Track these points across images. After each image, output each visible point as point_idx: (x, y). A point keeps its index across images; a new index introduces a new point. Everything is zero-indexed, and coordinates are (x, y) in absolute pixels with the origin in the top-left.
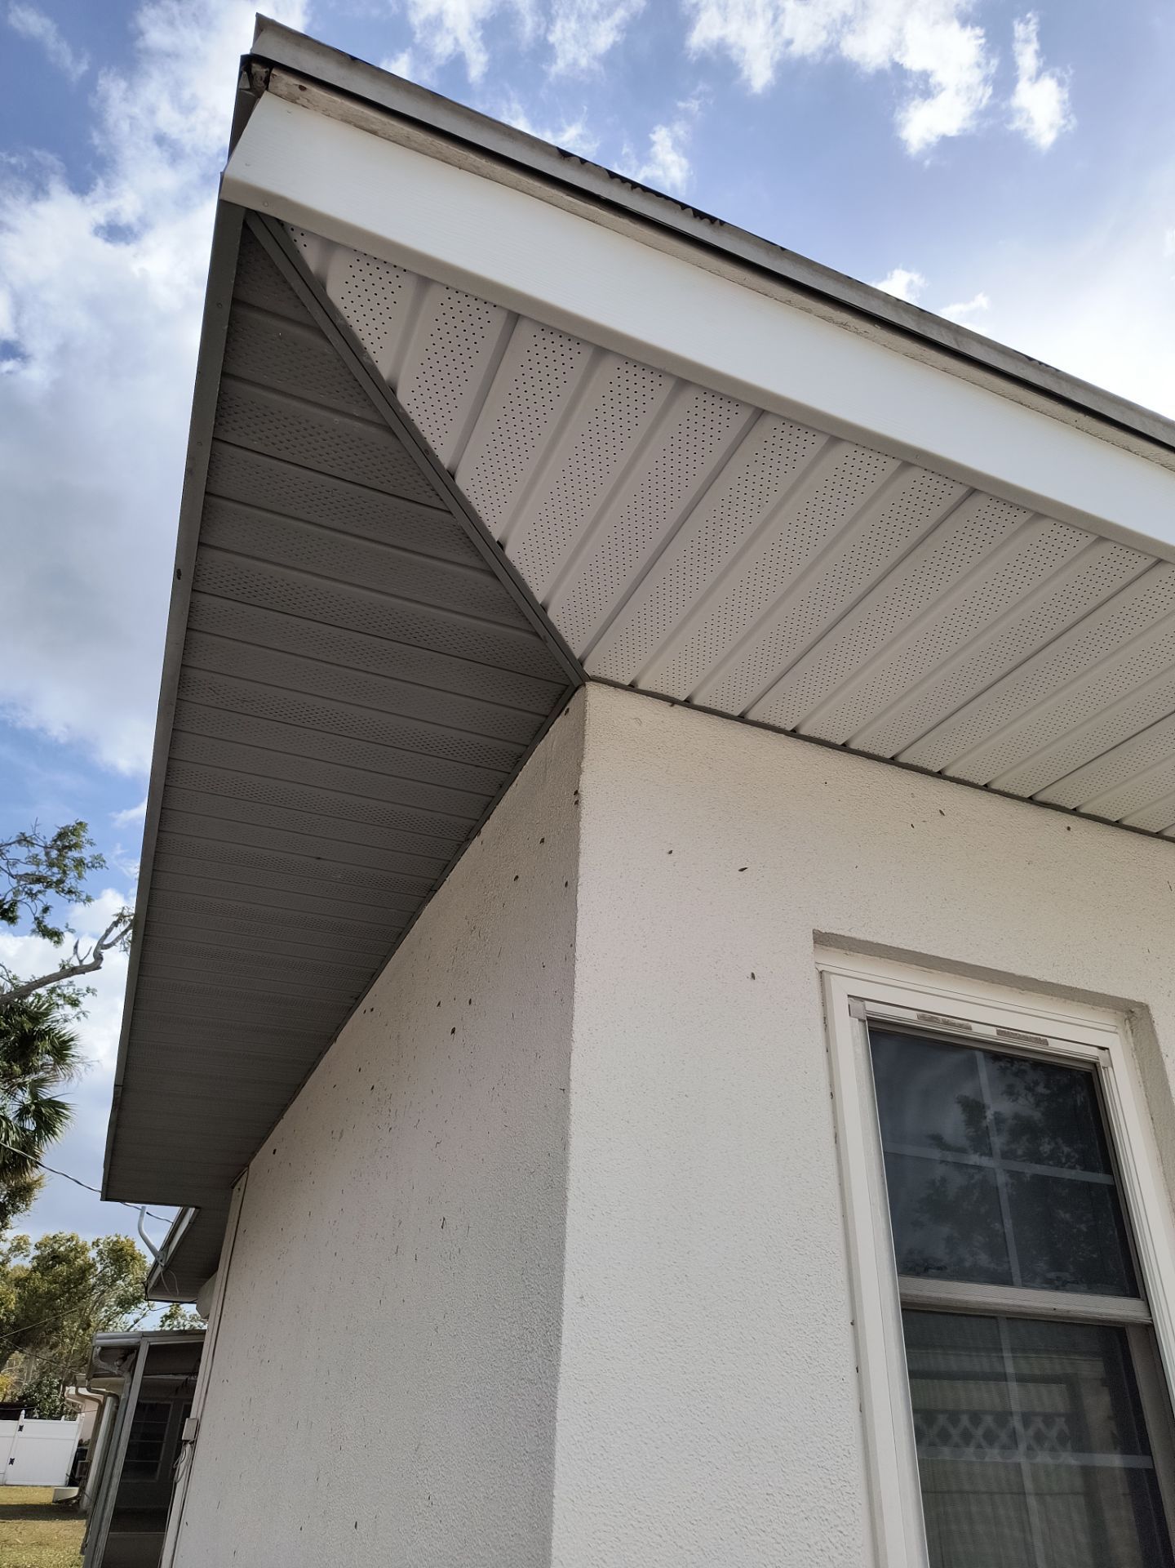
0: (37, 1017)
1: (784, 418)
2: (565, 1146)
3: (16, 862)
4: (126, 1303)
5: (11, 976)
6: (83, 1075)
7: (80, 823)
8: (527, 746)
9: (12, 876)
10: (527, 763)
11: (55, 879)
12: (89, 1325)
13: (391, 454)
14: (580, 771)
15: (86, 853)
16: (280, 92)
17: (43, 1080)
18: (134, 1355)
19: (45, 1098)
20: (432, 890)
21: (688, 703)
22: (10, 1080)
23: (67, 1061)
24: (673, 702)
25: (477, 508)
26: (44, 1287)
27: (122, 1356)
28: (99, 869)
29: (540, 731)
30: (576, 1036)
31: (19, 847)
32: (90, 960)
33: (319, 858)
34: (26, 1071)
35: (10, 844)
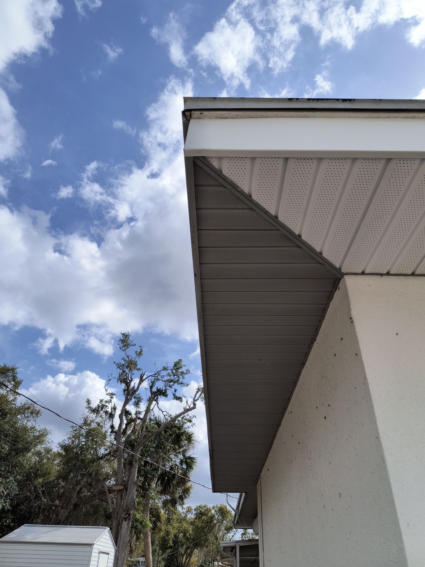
0: (180, 428)
1: (399, 158)
2: (384, 461)
3: (164, 376)
4: (228, 529)
5: (169, 415)
6: (198, 447)
7: (180, 360)
8: (326, 304)
9: (163, 381)
10: (328, 311)
11: (176, 380)
12: (217, 539)
13: (254, 217)
14: (350, 310)
15: (184, 369)
16: (195, 118)
17: (186, 450)
18: (235, 550)
19: (187, 456)
20: (303, 364)
21: (388, 274)
22: (175, 451)
23: (192, 442)
24: (382, 275)
25: (288, 226)
26: (200, 525)
27: (231, 550)
28: (189, 374)
29: (330, 298)
30: (377, 415)
31: (164, 371)
32: (192, 406)
33: (260, 360)
34: (180, 448)
35: (161, 371)
